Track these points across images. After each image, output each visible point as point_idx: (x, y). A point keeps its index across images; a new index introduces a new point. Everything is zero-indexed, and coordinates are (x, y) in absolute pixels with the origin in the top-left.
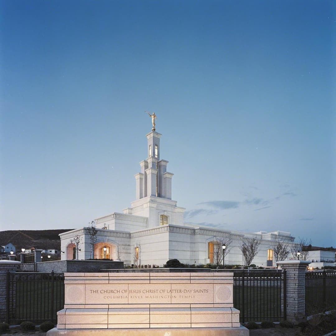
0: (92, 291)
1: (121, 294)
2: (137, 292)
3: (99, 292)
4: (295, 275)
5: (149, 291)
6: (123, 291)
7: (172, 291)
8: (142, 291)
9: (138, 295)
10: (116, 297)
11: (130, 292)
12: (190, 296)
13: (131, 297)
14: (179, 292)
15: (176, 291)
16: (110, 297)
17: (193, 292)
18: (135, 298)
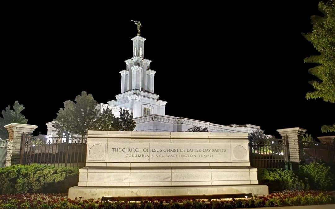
0: (114, 150)
1: (142, 153)
2: (158, 151)
3: (121, 150)
4: (295, 141)
5: (170, 150)
6: (145, 150)
7: (192, 150)
8: (163, 150)
9: (159, 154)
10: (138, 155)
11: (152, 151)
12: (208, 155)
13: (153, 155)
14: (198, 151)
15: (196, 150)
16: (132, 156)
17: (211, 151)
18: (156, 156)
